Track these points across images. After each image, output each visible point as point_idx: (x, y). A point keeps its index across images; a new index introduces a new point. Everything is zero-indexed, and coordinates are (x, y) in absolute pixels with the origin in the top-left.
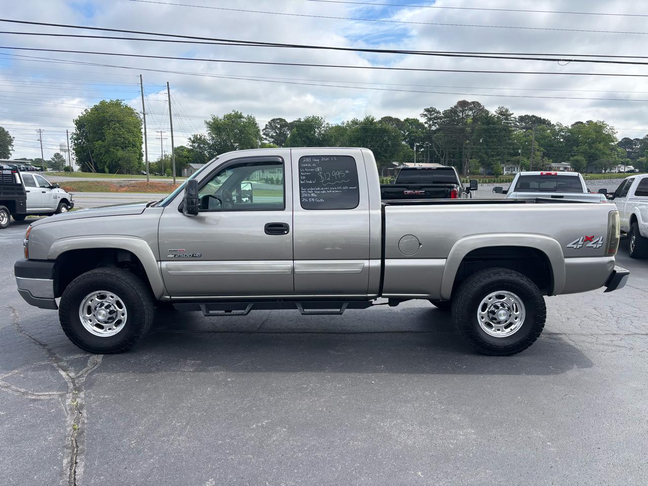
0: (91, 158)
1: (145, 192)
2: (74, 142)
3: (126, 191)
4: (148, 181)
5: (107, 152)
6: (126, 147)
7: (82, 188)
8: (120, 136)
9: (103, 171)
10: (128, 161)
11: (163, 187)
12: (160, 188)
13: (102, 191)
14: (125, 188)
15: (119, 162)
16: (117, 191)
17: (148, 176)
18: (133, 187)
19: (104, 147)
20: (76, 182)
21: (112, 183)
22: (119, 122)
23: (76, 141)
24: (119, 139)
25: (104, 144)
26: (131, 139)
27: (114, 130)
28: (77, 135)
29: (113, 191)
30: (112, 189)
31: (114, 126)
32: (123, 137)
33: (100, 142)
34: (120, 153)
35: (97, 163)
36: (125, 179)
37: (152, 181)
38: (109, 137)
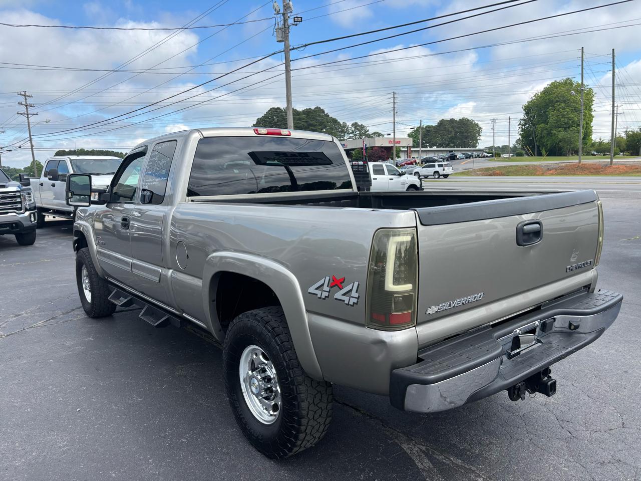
0: (535, 141)
1: (574, 174)
2: (522, 128)
3: (552, 174)
4: (580, 162)
5: (550, 134)
6: (569, 127)
7: (510, 172)
8: (563, 116)
9: (540, 154)
10: (569, 142)
11: (596, 169)
12: (592, 170)
13: (527, 175)
14: (551, 172)
15: (560, 143)
16: (543, 175)
17: (580, 157)
18: (561, 169)
19: (547, 129)
20: (506, 167)
21: (540, 166)
22: (564, 101)
23: (523, 127)
24: (562, 120)
25: (548, 126)
26: (576, 119)
27: (558, 111)
28: (525, 120)
29: (538, 175)
30: (538, 173)
31: (558, 107)
32: (567, 118)
33: (542, 125)
34: (562, 134)
35: (540, 146)
36: (556, 162)
37: (584, 163)
38: (552, 119)
